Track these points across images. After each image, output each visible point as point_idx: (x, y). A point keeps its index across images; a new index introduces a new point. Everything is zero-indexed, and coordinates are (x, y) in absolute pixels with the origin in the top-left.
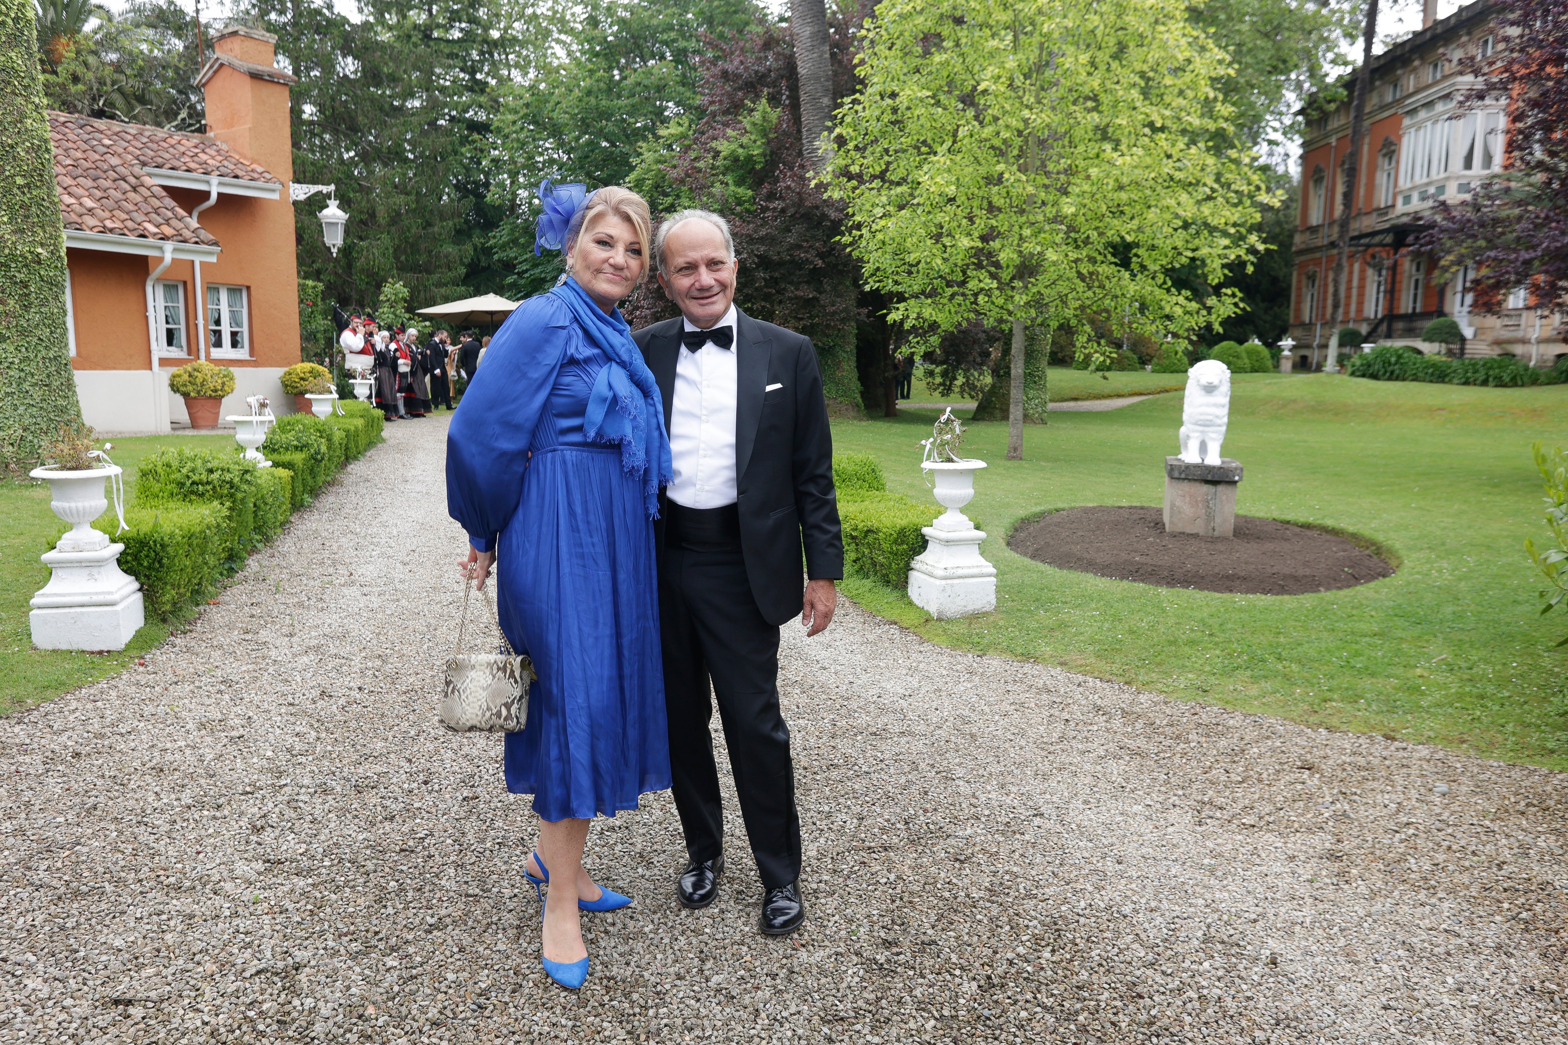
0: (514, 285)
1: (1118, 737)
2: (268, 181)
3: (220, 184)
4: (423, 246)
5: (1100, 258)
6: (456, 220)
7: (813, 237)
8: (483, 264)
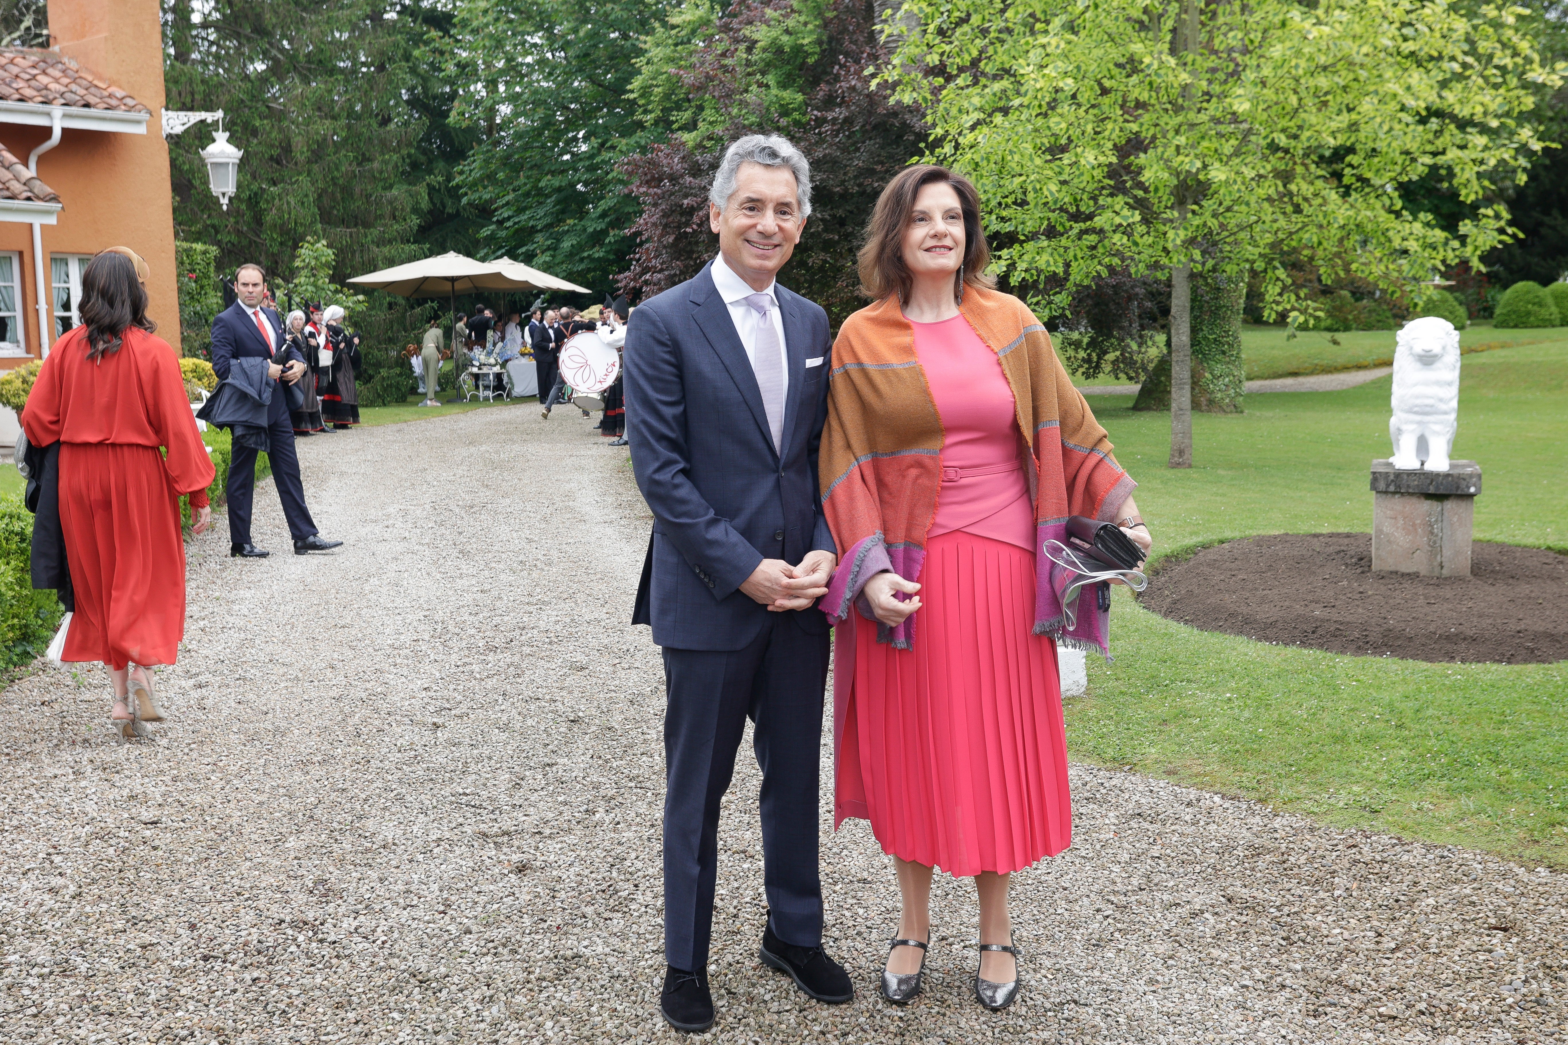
0: (492, 238)
2: (130, 109)
3: (65, 116)
4: (357, 190)
6: (404, 152)
8: (449, 210)
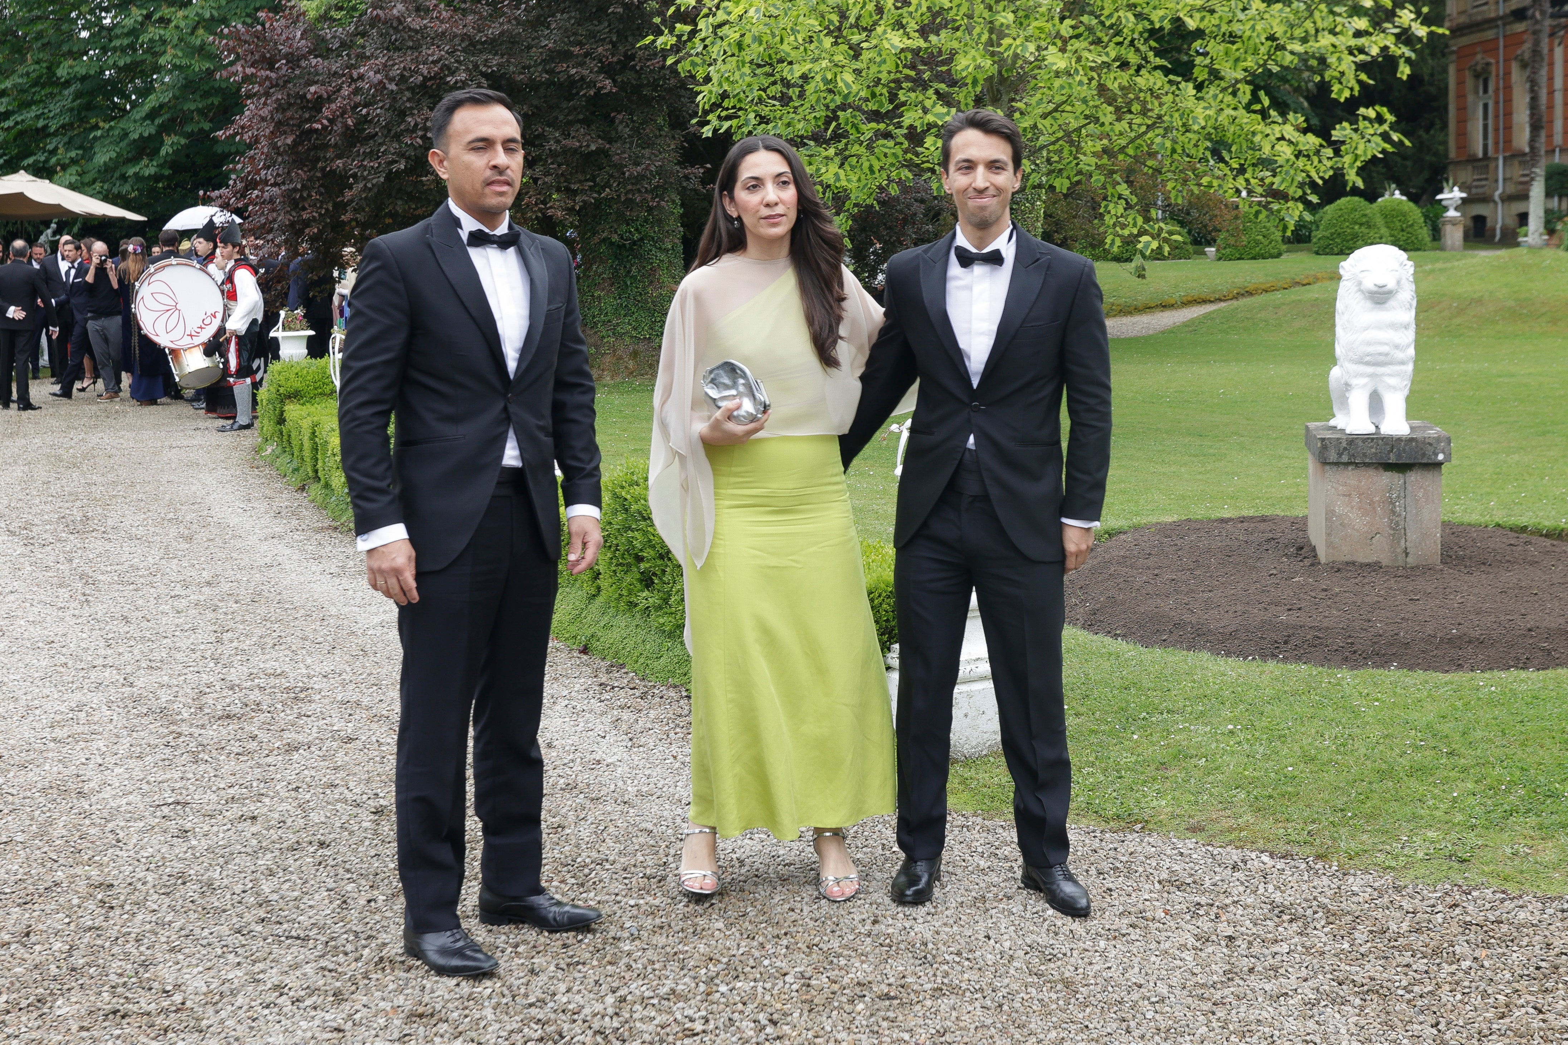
1: (1329, 960)
5: (1133, 58)
7: (592, 35)
